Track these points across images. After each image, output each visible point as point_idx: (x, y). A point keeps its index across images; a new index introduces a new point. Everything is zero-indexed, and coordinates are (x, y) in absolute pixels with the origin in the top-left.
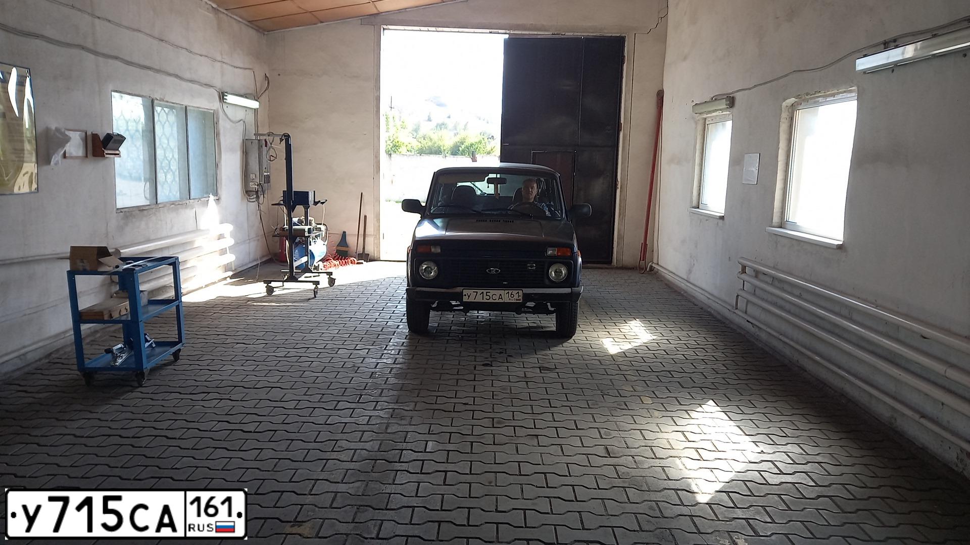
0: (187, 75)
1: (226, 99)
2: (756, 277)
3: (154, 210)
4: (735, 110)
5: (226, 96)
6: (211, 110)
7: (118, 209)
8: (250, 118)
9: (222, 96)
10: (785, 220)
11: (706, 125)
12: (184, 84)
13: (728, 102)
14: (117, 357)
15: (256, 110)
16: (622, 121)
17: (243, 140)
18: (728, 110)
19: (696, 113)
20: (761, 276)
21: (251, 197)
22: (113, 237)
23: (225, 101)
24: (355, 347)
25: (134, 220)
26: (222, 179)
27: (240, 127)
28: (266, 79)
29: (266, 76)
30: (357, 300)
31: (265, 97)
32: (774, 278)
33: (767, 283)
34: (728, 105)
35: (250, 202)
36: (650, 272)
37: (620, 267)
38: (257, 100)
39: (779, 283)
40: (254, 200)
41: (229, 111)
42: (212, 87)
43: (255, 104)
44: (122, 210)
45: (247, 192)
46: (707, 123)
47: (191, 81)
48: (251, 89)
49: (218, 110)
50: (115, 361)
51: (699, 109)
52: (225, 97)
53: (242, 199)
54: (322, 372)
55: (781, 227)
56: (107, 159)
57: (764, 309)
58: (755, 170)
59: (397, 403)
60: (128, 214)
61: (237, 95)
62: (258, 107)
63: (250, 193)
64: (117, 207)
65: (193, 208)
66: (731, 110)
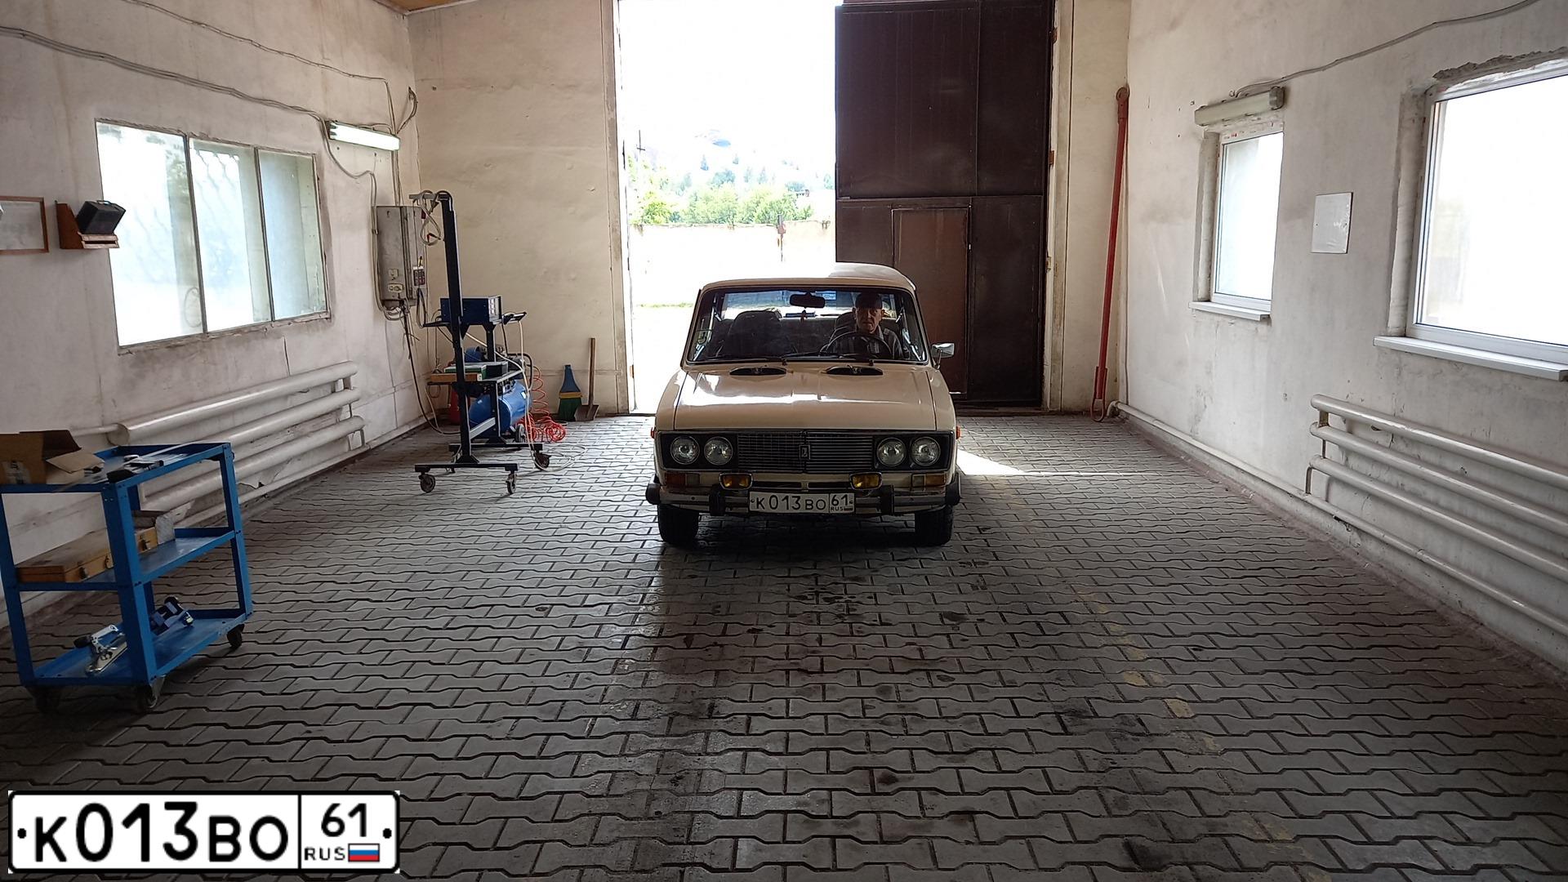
0: (255, 91)
1: (334, 134)
2: (1350, 432)
3: (198, 346)
4: (1288, 113)
5: (335, 128)
6: (308, 154)
7: (121, 348)
8: (383, 168)
9: (327, 128)
10: (1415, 322)
11: (1221, 147)
12: (250, 107)
13: (1275, 98)
14: (100, 653)
15: (393, 153)
16: (1054, 146)
17: (372, 208)
18: (1274, 112)
19: (1203, 125)
20: (1360, 432)
21: (393, 312)
22: (114, 401)
23: (332, 137)
24: (584, 601)
25: (158, 366)
26: (334, 282)
27: (366, 185)
28: (412, 96)
29: (411, 92)
30: (589, 496)
31: (411, 130)
32: (1394, 435)
33: (1377, 445)
34: (1276, 103)
35: (391, 319)
36: (1112, 419)
37: (1058, 411)
38: (394, 136)
39: (1407, 446)
40: (398, 316)
41: (342, 156)
42: (306, 111)
43: (391, 143)
44: (131, 349)
45: (385, 303)
46: (1223, 141)
47: (261, 101)
48: (383, 116)
49: (320, 152)
50: (95, 664)
51: (1207, 116)
52: (332, 130)
53: (375, 317)
54: (517, 662)
55: (1405, 336)
56: (94, 252)
57: (1371, 495)
58: (1341, 224)
59: (667, 735)
60: (144, 355)
61: (355, 126)
62: (397, 148)
63: (391, 304)
64: (120, 345)
65: (279, 338)
66: (1280, 113)
